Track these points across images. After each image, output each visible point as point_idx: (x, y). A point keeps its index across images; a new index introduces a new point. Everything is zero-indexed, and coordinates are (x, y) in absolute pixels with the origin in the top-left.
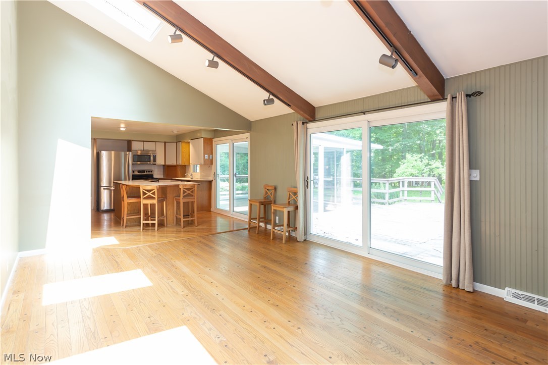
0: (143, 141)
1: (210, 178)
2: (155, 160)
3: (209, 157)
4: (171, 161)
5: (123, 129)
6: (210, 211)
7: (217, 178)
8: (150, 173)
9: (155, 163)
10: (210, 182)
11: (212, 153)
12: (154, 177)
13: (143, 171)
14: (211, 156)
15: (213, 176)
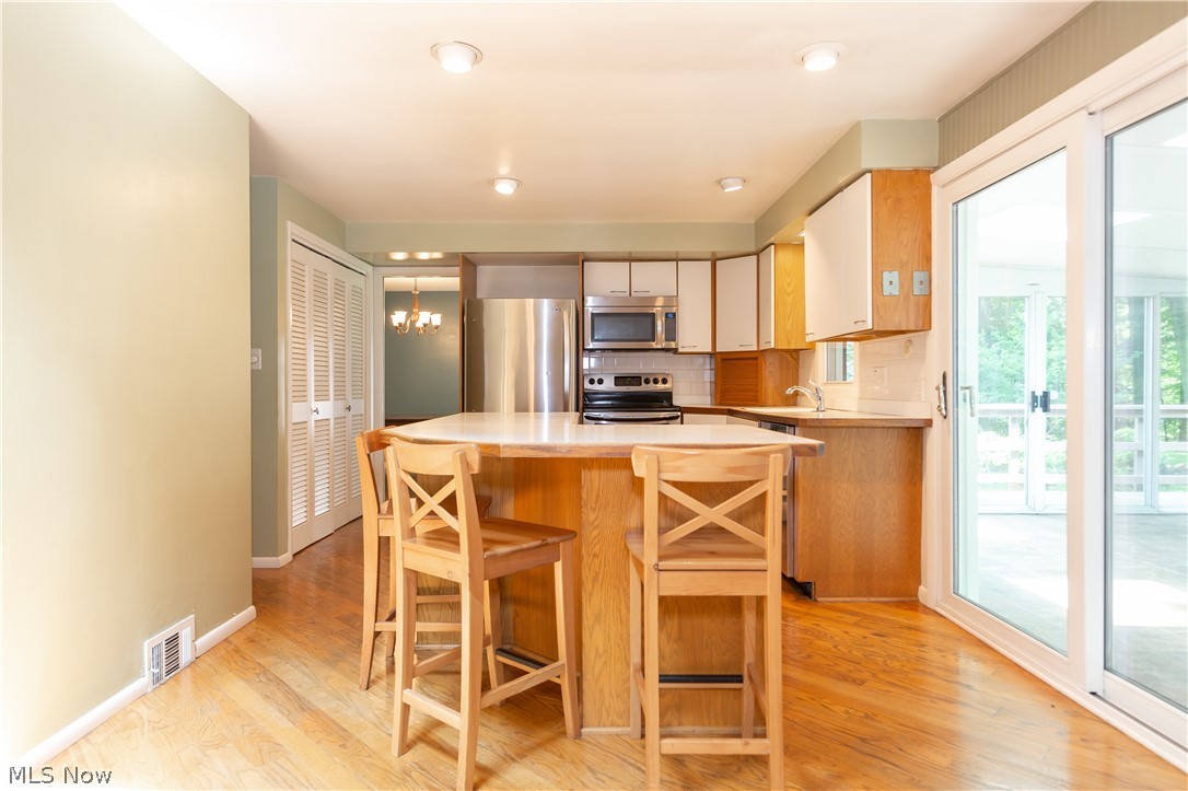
0: (631, 259)
1: (914, 411)
2: (671, 333)
3: (906, 284)
4: (739, 337)
5: (505, 188)
6: (912, 603)
7: (964, 409)
8: (660, 386)
9: (673, 345)
10: (915, 434)
11: (928, 259)
12: (676, 402)
13: (635, 379)
14: (918, 276)
15: (934, 398)
